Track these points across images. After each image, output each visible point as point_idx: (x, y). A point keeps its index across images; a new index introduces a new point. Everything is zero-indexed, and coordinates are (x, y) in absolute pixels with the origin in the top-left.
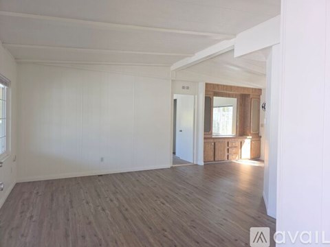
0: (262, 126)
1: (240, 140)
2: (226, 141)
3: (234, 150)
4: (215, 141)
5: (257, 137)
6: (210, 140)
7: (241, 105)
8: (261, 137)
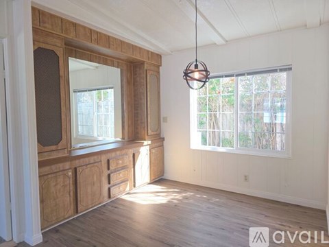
0: (165, 120)
1: (131, 152)
2: (104, 158)
3: (122, 175)
4: (77, 163)
5: (159, 140)
6: (61, 166)
7: (128, 83)
8: (163, 139)
